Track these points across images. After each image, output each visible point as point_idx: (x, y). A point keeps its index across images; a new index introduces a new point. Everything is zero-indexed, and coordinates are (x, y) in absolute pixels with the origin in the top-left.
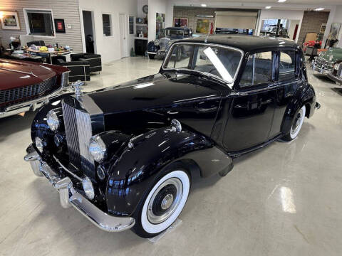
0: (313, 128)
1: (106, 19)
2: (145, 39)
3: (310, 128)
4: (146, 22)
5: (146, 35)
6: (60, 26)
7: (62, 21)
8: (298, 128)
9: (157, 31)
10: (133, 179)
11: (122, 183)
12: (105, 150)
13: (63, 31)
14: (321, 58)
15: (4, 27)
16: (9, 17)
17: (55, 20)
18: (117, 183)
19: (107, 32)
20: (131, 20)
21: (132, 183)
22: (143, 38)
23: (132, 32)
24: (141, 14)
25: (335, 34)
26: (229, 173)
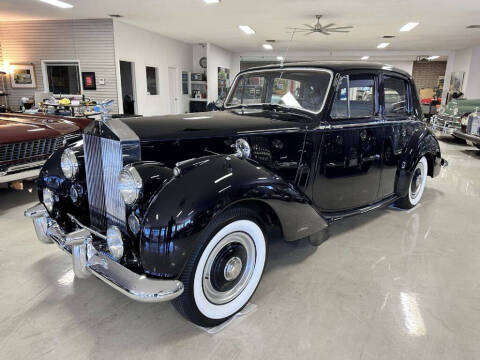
0: (441, 194)
1: (151, 72)
2: (204, 100)
3: (437, 194)
4: (204, 78)
5: (205, 96)
6: (89, 81)
7: (92, 75)
8: (420, 190)
9: (219, 90)
10: (179, 228)
11: (163, 233)
12: (140, 186)
13: (93, 87)
14: (443, 114)
15: (15, 85)
16: (23, 72)
17: (83, 74)
18: (156, 233)
19: (153, 89)
20: (185, 76)
21: (178, 234)
22: (201, 99)
23: (185, 91)
24: (198, 69)
25: (458, 85)
26: (324, 243)
